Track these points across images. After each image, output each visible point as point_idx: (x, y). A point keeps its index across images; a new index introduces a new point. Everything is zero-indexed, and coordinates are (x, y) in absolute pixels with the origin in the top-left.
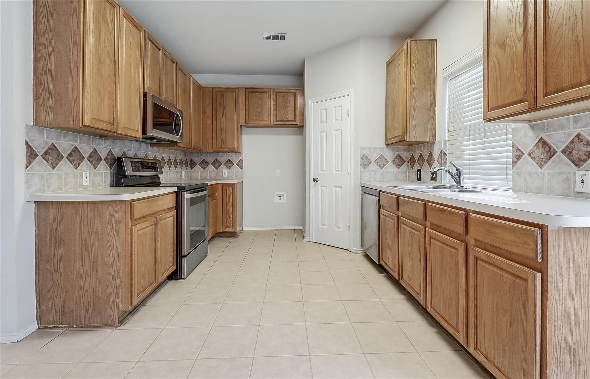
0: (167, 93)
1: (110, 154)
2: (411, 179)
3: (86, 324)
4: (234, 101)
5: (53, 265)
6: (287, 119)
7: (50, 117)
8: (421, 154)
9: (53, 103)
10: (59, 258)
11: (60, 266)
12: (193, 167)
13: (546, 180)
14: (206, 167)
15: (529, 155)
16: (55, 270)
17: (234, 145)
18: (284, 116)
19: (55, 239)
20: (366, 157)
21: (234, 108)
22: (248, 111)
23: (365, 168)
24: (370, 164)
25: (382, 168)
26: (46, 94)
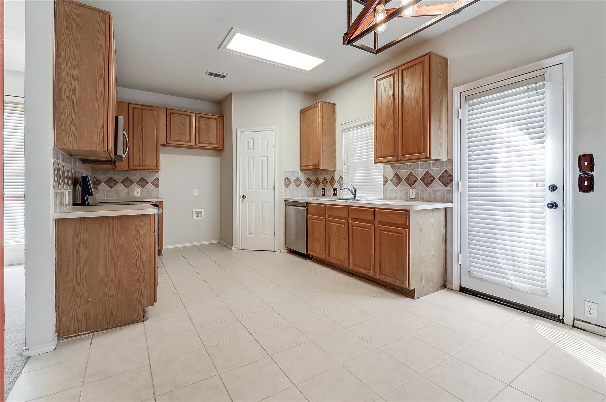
2: (317, 195)
3: (111, 325)
4: (154, 119)
5: (75, 278)
6: (210, 142)
7: (73, 141)
8: (325, 177)
9: (77, 128)
10: (82, 270)
11: (83, 278)
13: (398, 193)
14: (114, 186)
15: (391, 181)
16: (77, 282)
17: (154, 163)
18: (207, 139)
19: (78, 253)
20: (287, 179)
22: (169, 131)
23: (287, 187)
24: (290, 184)
25: (298, 187)
26: (69, 119)
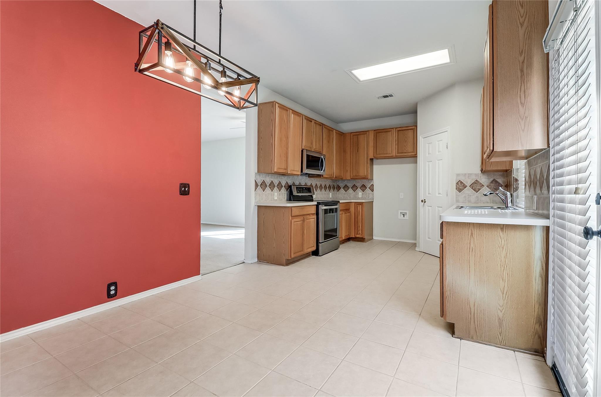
0: (316, 145)
1: (287, 184)
3: (274, 262)
4: (365, 141)
6: (407, 151)
7: (263, 169)
12: (339, 190)
14: (347, 190)
17: (365, 173)
18: (404, 149)
20: (461, 182)
21: (365, 146)
22: (376, 147)
23: (460, 192)
24: (465, 188)
25: (477, 192)
